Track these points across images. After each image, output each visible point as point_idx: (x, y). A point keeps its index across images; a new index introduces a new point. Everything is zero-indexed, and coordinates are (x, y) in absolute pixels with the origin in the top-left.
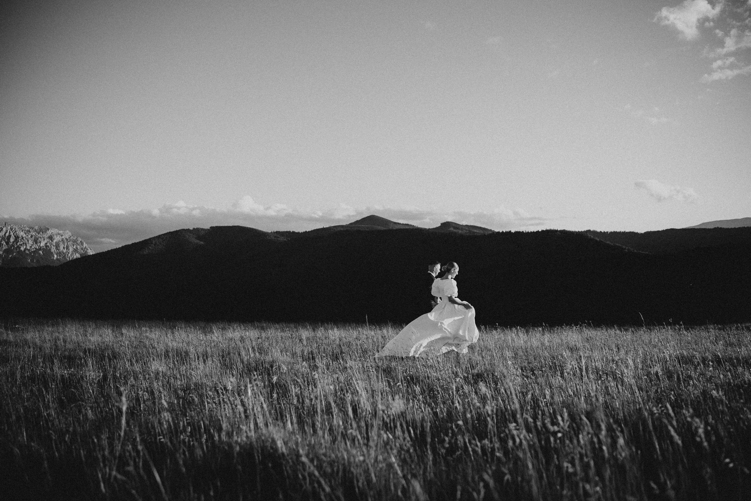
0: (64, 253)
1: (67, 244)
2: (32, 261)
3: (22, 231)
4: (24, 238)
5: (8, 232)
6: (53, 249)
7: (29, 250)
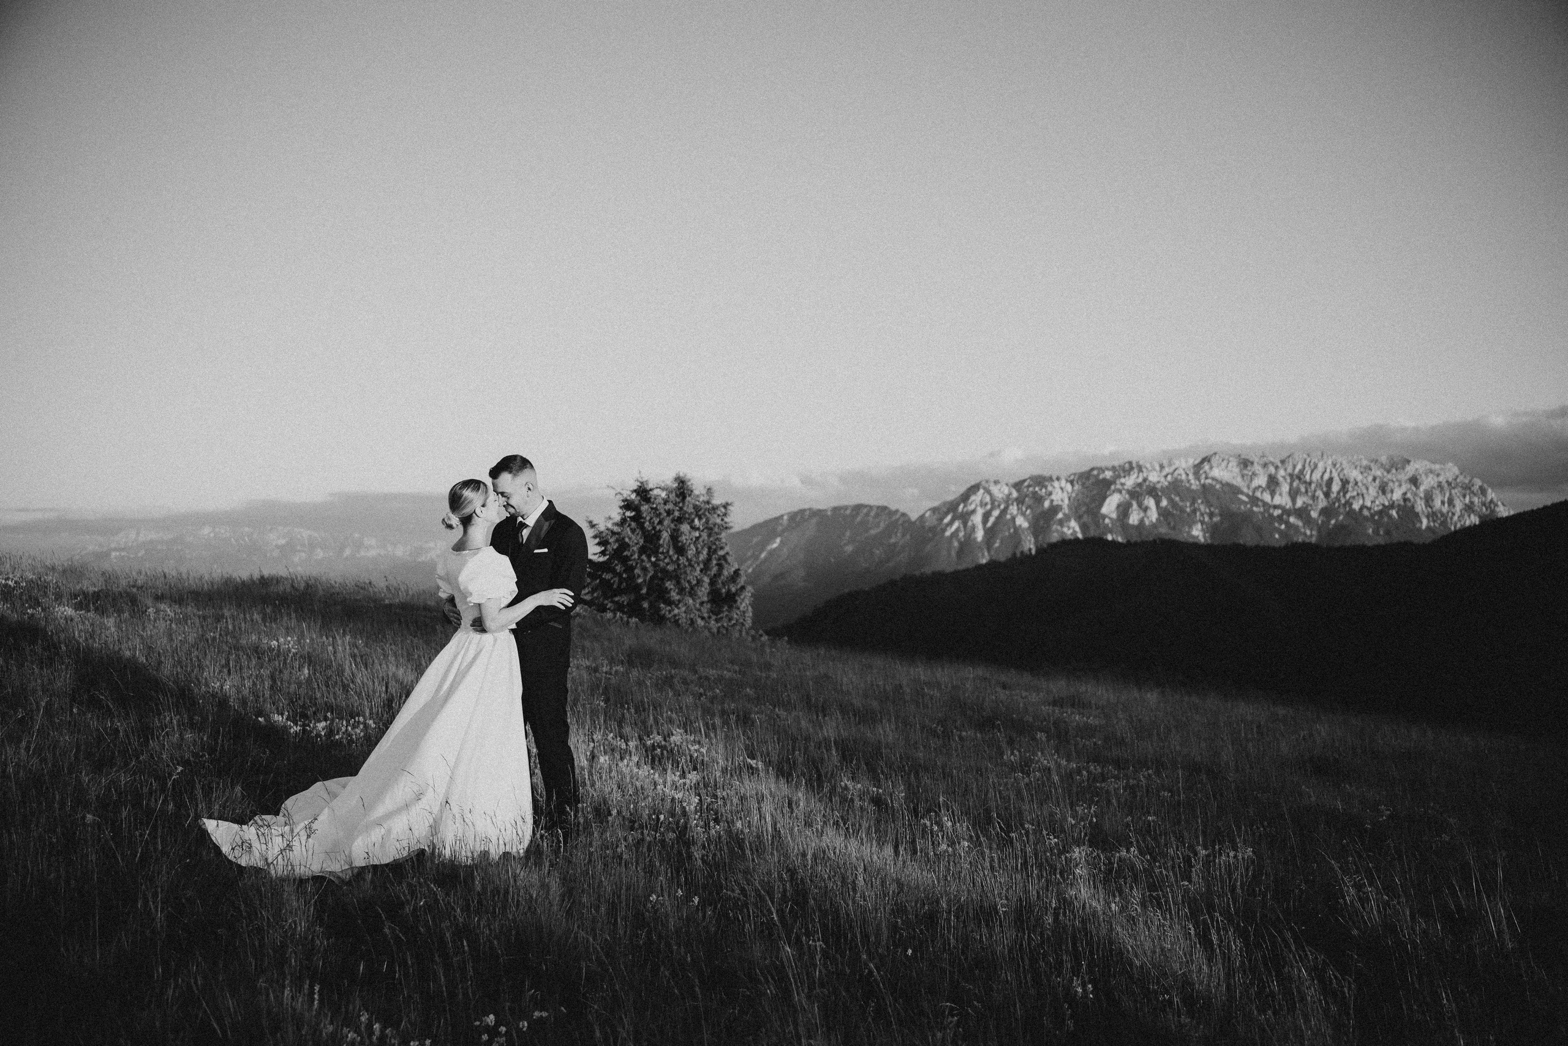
0: (1442, 515)
1: (1450, 494)
2: (1376, 532)
3: (1356, 468)
4: (1360, 484)
5: (1328, 470)
6: (1420, 506)
7: (1369, 509)
